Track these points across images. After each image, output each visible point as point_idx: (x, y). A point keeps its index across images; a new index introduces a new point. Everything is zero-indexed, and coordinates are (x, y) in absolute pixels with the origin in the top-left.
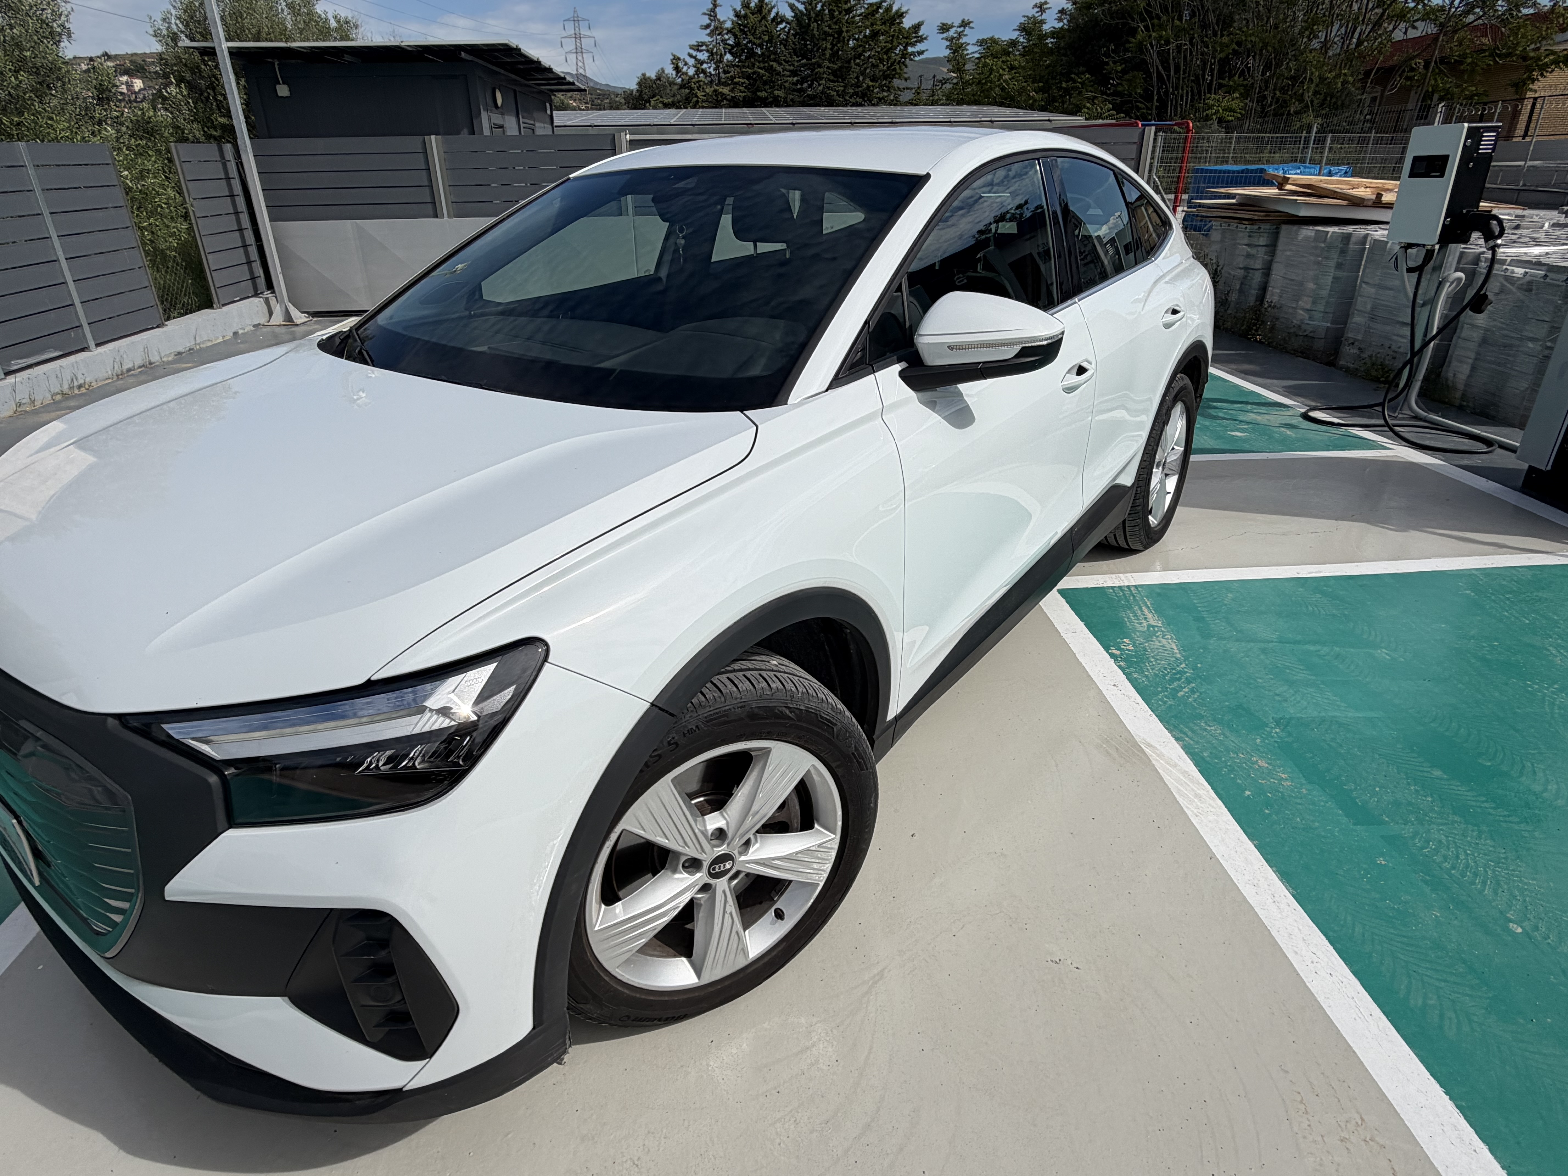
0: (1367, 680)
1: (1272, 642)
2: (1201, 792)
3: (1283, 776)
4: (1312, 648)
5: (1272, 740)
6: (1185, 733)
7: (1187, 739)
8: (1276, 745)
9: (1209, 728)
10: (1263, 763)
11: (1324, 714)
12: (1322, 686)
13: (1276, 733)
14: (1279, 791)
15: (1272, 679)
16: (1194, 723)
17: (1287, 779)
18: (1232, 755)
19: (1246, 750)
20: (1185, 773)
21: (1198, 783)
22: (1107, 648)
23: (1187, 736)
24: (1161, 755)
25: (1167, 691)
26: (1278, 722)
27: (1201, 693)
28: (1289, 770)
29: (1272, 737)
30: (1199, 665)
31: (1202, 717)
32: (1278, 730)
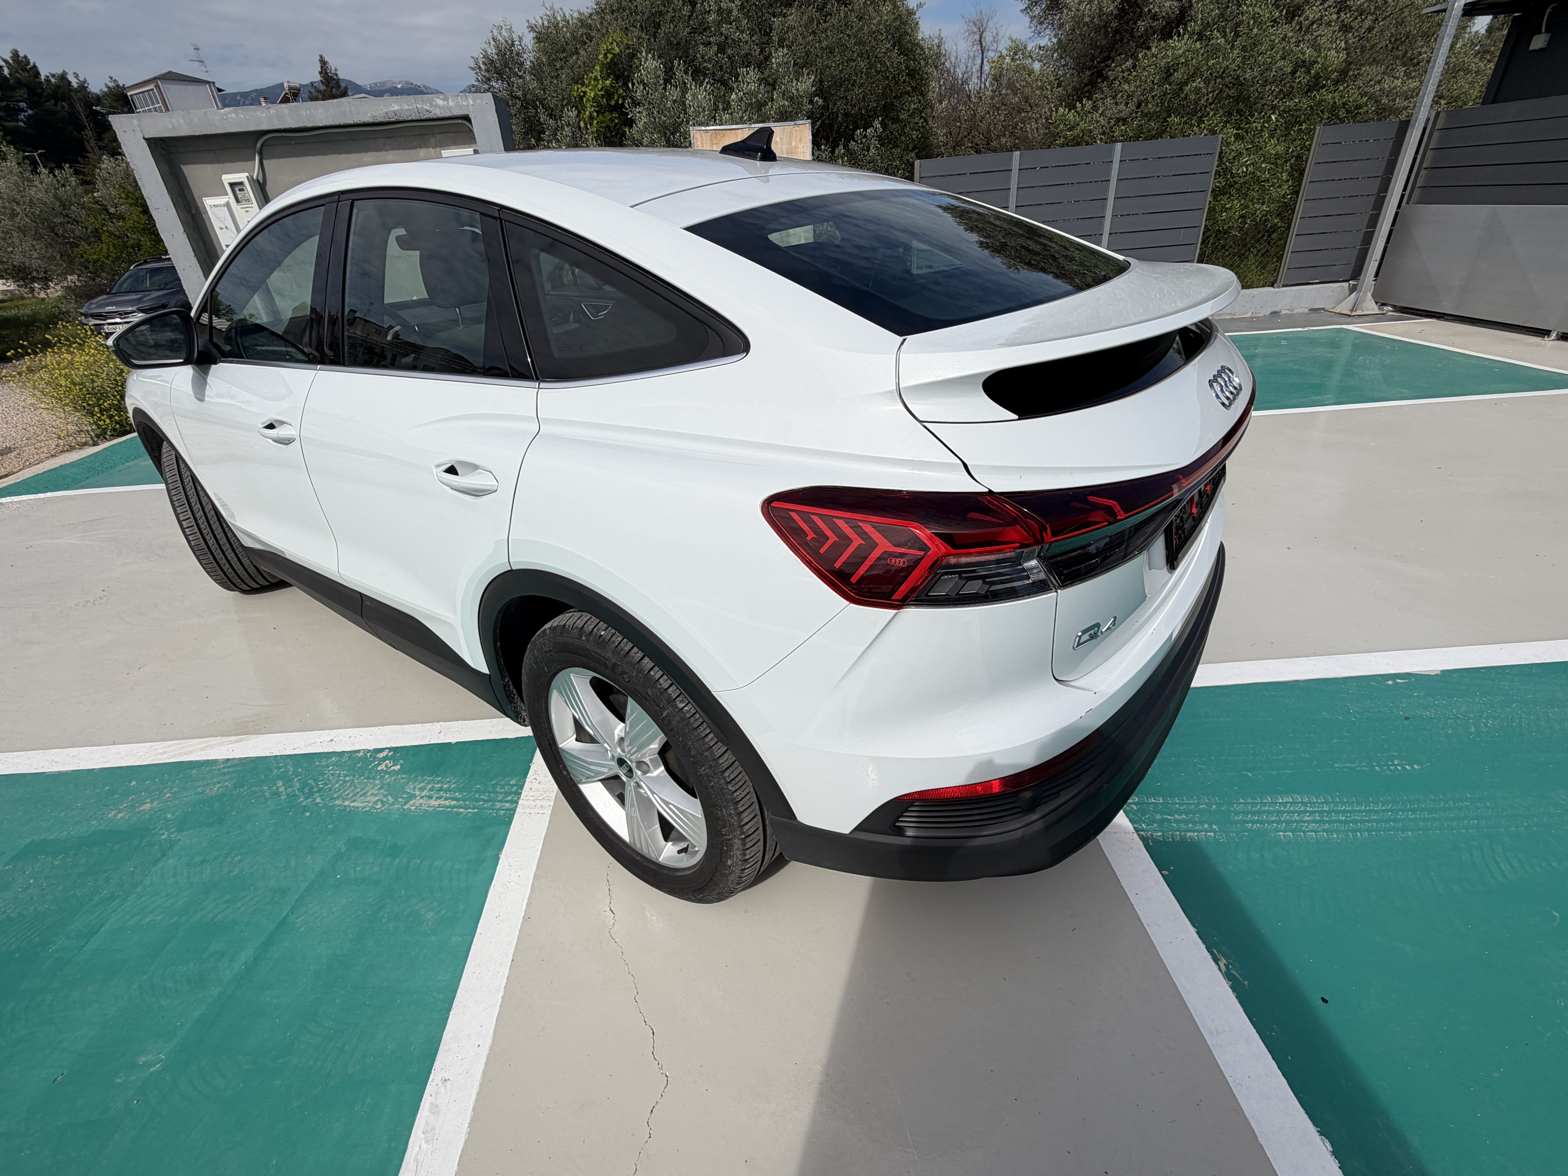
0: (136, 986)
1: (292, 911)
2: (165, 756)
3: (120, 815)
4: (244, 956)
5: (159, 827)
6: (228, 767)
7: (222, 766)
8: (151, 827)
9: (218, 786)
10: (147, 806)
11: (138, 890)
12: (175, 919)
13: (163, 834)
14: (112, 804)
15: (230, 872)
16: (234, 778)
17: (115, 816)
18: (175, 789)
19: (170, 801)
20: (191, 752)
21: (174, 757)
22: (395, 750)
23: (224, 768)
24: (222, 744)
25: (292, 775)
26: (172, 844)
27: (267, 799)
28: (120, 823)
29: (161, 829)
30: (308, 814)
31: (235, 787)
32: (163, 837)
